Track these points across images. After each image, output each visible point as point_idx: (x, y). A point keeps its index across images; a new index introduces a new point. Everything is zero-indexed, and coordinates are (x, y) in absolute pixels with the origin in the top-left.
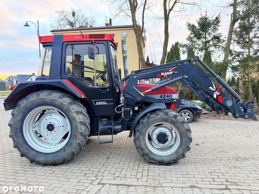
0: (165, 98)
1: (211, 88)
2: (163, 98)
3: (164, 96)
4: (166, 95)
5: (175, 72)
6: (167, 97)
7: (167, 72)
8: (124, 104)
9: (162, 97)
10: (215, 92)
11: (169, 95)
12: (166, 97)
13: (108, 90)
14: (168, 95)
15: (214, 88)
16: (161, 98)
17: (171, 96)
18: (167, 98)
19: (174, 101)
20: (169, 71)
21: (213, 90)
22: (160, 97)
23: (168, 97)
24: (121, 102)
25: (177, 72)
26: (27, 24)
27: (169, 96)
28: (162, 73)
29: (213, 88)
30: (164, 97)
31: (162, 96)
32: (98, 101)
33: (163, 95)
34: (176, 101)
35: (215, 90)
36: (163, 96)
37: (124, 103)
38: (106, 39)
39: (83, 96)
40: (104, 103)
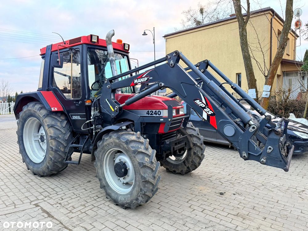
0: (153, 115)
1: (198, 102)
2: (150, 115)
3: (152, 112)
4: (154, 111)
5: (150, 78)
6: (154, 114)
7: (141, 79)
8: (94, 120)
9: (149, 114)
10: (205, 110)
11: (157, 111)
12: (153, 114)
13: (80, 103)
14: (156, 111)
15: (203, 103)
17: (159, 112)
18: (155, 115)
19: (161, 120)
20: (143, 77)
21: (201, 105)
22: (147, 114)
23: (156, 115)
24: (91, 118)
25: (152, 78)
27: (157, 113)
28: (135, 80)
29: (201, 103)
30: (151, 114)
31: (150, 113)
32: (75, 115)
33: (150, 111)
34: (163, 120)
35: (204, 106)
36: (151, 112)
38: (82, 42)
39: (54, 109)
40: (78, 117)
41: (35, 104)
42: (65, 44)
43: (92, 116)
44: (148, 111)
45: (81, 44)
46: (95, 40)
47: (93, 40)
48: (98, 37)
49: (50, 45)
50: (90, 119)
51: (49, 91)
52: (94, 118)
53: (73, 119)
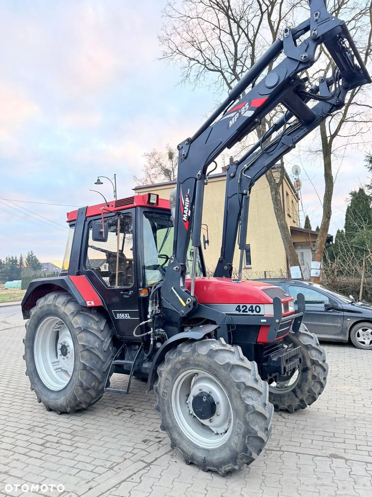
0: (247, 312)
2: (241, 313)
3: (245, 308)
4: (249, 306)
6: (249, 310)
8: (153, 321)
9: (239, 310)
11: (254, 306)
12: (247, 310)
13: (130, 293)
14: (252, 307)
16: (237, 313)
17: (258, 308)
18: (250, 313)
19: (262, 321)
22: (236, 310)
23: (252, 312)
24: (149, 316)
26: (99, 180)
27: (254, 309)
30: (244, 311)
31: (241, 308)
33: (241, 305)
34: (265, 321)
36: (243, 307)
37: (154, 318)
38: (135, 204)
39: (90, 303)
40: (126, 316)
41: (58, 295)
42: (108, 206)
43: (150, 313)
44: (239, 306)
45: (135, 207)
46: (153, 200)
47: (151, 201)
48: (158, 196)
49: (84, 208)
50: (147, 319)
51: (80, 275)
52: (153, 317)
53: (118, 318)
